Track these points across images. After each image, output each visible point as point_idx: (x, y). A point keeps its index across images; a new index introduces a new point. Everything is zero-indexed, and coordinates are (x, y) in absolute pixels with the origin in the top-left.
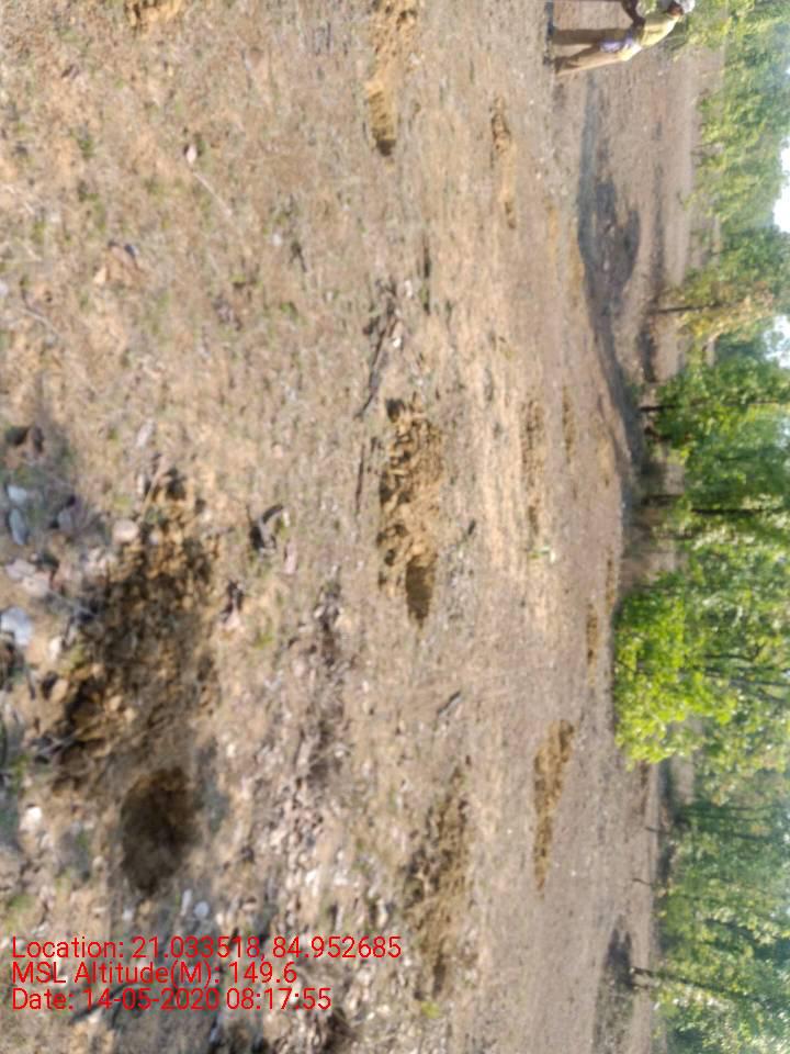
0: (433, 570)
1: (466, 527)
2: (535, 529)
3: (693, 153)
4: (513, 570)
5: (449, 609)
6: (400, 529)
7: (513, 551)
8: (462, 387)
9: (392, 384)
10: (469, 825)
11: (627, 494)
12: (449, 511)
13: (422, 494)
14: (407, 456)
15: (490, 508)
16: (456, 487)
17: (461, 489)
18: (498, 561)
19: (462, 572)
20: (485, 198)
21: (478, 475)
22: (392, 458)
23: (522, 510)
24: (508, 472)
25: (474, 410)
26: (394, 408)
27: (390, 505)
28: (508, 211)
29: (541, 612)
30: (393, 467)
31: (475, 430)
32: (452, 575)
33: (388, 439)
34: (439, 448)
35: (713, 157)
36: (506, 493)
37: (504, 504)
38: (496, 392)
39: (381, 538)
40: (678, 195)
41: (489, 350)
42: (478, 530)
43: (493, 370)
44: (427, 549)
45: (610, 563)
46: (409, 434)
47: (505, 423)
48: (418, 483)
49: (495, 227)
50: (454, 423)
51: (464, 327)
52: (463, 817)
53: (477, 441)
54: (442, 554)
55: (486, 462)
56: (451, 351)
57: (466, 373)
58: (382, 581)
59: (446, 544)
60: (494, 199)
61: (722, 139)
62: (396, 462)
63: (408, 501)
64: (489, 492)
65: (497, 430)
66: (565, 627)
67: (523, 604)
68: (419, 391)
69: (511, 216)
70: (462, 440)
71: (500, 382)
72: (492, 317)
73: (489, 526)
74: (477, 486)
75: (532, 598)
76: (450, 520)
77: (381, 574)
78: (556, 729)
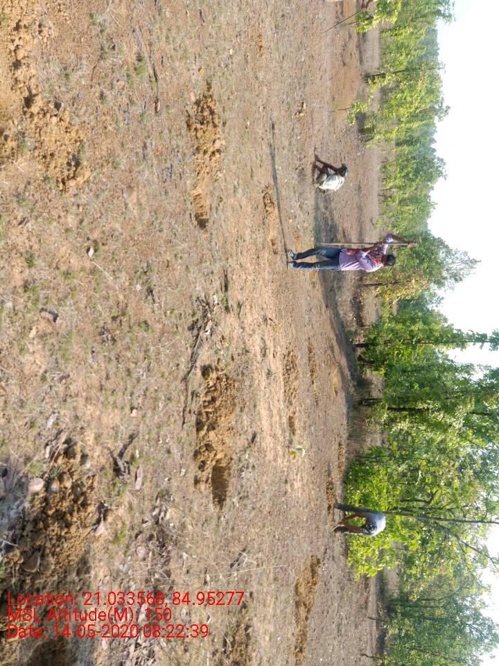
0: (229, 469)
1: (250, 438)
2: (293, 432)
3: (379, 195)
4: (279, 460)
5: (239, 493)
6: (208, 447)
7: (279, 448)
8: (247, 351)
9: (205, 356)
10: (252, 640)
11: (349, 399)
12: (240, 429)
13: (223, 422)
14: (214, 400)
15: (265, 424)
16: (244, 414)
17: (247, 414)
18: (270, 456)
19: (247, 468)
20: (260, 240)
21: (258, 404)
22: (204, 402)
23: (285, 420)
24: (276, 398)
25: (255, 363)
26: (206, 371)
27: (202, 433)
28: (273, 244)
29: (297, 485)
30: (205, 407)
31: (255, 376)
32: (241, 471)
33: (202, 391)
34: (234, 392)
35: (391, 197)
36: (275, 412)
37: (274, 419)
38: (267, 351)
39: (196, 454)
40: (371, 220)
41: (263, 326)
42: (258, 439)
43: (266, 338)
44: (226, 455)
45: (340, 445)
46: (215, 385)
47: (273, 368)
48: (221, 416)
49: (266, 255)
50: (243, 374)
51: (248, 315)
52: (248, 635)
53: (257, 382)
54: (235, 457)
55: (262, 394)
56: (241, 330)
57: (249, 343)
58: (197, 482)
59: (237, 451)
60: (265, 240)
61: (396, 187)
62: (206, 404)
63: (214, 429)
64: (264, 413)
65: (269, 373)
66: (313, 492)
67: (286, 482)
68: (222, 358)
69: (275, 247)
70: (247, 383)
71: (270, 344)
72: (265, 306)
73: (265, 434)
74: (257, 409)
75: (292, 477)
76: (240, 435)
77: (196, 477)
78: (309, 563)
